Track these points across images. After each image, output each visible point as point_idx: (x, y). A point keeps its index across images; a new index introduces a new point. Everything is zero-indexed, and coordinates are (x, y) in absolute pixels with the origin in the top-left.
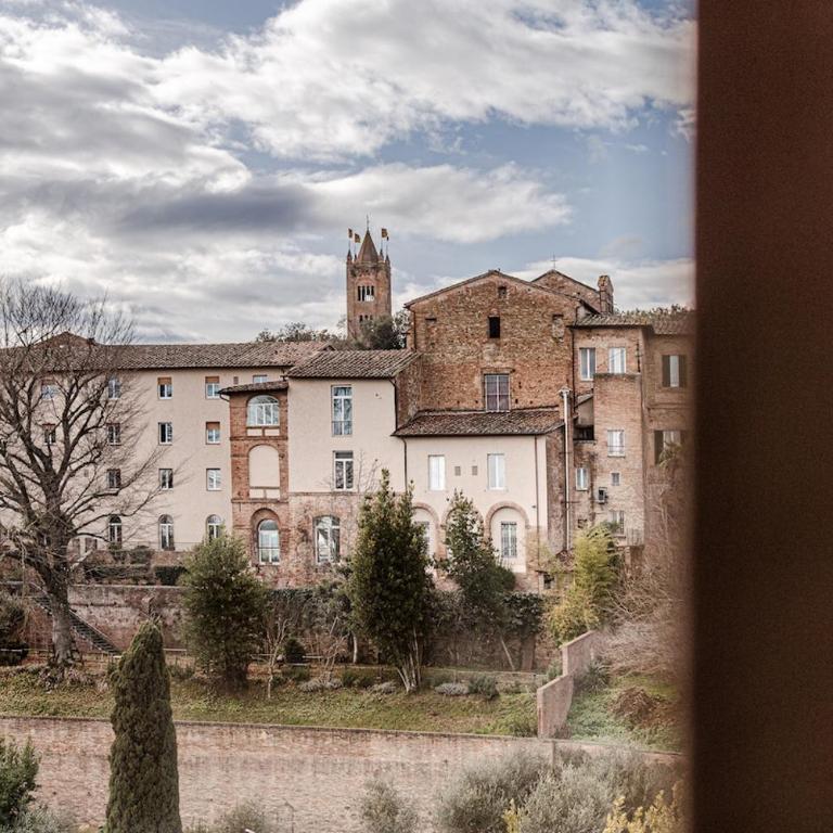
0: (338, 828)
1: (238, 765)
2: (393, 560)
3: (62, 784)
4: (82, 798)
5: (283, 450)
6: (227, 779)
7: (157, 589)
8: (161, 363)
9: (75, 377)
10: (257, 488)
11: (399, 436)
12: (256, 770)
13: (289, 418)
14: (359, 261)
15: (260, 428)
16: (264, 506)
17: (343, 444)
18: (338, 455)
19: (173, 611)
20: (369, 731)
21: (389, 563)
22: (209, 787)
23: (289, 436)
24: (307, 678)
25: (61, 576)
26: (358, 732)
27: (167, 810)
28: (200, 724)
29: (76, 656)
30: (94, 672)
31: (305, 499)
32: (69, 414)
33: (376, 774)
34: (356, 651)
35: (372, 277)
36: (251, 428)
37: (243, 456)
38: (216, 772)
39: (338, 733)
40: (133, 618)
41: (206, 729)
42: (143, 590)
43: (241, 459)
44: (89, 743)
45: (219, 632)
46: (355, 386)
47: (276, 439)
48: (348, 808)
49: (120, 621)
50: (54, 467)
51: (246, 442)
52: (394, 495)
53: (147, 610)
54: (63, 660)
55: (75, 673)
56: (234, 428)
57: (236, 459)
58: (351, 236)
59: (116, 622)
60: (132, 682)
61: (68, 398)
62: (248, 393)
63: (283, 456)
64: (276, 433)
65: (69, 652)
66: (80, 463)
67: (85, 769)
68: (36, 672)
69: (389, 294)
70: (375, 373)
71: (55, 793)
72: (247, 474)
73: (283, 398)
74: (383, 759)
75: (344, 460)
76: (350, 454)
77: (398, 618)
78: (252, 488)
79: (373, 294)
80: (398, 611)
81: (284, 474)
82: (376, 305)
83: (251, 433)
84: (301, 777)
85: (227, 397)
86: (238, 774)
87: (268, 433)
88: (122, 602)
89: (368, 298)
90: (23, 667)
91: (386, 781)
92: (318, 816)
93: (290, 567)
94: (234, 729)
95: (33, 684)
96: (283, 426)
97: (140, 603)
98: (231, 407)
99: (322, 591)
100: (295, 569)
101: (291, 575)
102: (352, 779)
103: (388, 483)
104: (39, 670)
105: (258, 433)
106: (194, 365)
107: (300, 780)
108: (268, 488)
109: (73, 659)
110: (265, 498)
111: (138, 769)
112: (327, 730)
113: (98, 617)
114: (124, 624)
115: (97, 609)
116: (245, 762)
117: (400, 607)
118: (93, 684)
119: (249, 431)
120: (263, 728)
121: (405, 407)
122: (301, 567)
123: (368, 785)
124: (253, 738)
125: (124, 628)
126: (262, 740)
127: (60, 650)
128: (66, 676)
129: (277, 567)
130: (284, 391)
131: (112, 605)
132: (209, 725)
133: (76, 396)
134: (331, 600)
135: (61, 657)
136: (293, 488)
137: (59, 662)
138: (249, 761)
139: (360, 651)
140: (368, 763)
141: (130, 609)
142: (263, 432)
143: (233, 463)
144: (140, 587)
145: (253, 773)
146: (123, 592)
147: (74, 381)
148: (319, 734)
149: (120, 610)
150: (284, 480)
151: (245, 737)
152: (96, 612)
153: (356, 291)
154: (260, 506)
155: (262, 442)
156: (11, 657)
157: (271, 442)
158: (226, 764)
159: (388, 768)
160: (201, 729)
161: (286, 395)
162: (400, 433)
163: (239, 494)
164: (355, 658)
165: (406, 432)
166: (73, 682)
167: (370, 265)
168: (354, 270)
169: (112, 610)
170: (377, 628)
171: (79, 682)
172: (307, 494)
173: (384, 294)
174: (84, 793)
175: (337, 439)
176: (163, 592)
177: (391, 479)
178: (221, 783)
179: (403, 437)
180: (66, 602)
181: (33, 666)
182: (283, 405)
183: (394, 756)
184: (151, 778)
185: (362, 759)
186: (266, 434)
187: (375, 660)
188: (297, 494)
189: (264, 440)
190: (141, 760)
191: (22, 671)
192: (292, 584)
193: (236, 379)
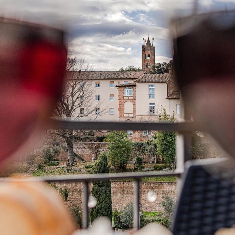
0: (154, 209)
1: (125, 192)
2: (169, 134)
3: (73, 200)
4: (79, 203)
5: (134, 103)
6: (122, 197)
7: (97, 143)
8: (97, 77)
9: (75, 82)
10: (126, 114)
11: (168, 99)
12: (131, 194)
13: (136, 94)
14: (146, 47)
15: (128, 96)
16: (129, 119)
17: (152, 101)
18: (150, 104)
19: (102, 149)
20: (163, 182)
21: (168, 135)
22: (117, 199)
23: (136, 98)
24: (144, 168)
25: (71, 140)
26: (160, 182)
27: (108, 206)
28: (114, 181)
29: (75, 163)
30: (81, 167)
31: (140, 117)
32: (73, 93)
33: (166, 194)
34: (156, 160)
35: (149, 52)
36: (125, 96)
37: (122, 104)
38: (119, 195)
39: (155, 183)
40: (90, 151)
41: (116, 183)
42: (93, 143)
43: (122, 105)
44: (81, 187)
45: (119, 155)
46: (156, 84)
47: (132, 100)
48: (157, 204)
49: (86, 152)
50: (69, 108)
51: (124, 101)
52: (167, 116)
53: (94, 149)
54: (71, 164)
55: (75, 168)
56: (120, 96)
57: (120, 105)
58: (143, 40)
59: (85, 153)
60: (99, 170)
61: (73, 88)
62: (124, 86)
63: (134, 104)
64: (132, 98)
65: (73, 162)
66: (76, 107)
67: (80, 195)
68: (63, 168)
69: (154, 57)
70: (161, 81)
71: (71, 202)
72: (123, 110)
73: (134, 88)
74: (167, 190)
75: (152, 106)
76: (154, 104)
77: (170, 150)
78: (125, 114)
79: (150, 57)
80: (171, 148)
81: (134, 110)
82: (151, 60)
83: (125, 98)
84: (144, 195)
85: (118, 88)
86: (126, 195)
87: (130, 98)
88: (87, 147)
89: (148, 58)
90: (59, 166)
91: (168, 196)
92: (149, 207)
93: (136, 136)
94: (124, 182)
95: (62, 171)
96: (134, 96)
97: (92, 147)
98: (119, 90)
99: (148, 143)
100: (137, 137)
101: (136, 138)
102: (158, 196)
103: (165, 112)
104: (64, 167)
105: (127, 98)
106: (106, 78)
107: (144, 196)
108: (130, 114)
109: (74, 164)
110: (129, 117)
111: (100, 194)
112: (152, 182)
113: (79, 151)
114: (87, 153)
115: (79, 149)
116: (128, 192)
117: (171, 147)
118: (80, 171)
119: (124, 97)
120: (133, 182)
121: (170, 90)
122: (139, 136)
123: (163, 197)
124: (130, 185)
125: (87, 154)
126: (133, 185)
127: (70, 161)
128: (72, 169)
129: (132, 136)
130: (135, 86)
131: (83, 148)
132: (117, 182)
133: (75, 87)
134: (151, 146)
135: (71, 163)
136: (137, 114)
137: (70, 164)
138: (129, 191)
139: (157, 160)
140: (163, 191)
141: (89, 149)
142: (129, 97)
143: (119, 106)
144: (92, 143)
145: (130, 195)
146: (87, 144)
147: (75, 83)
148: (149, 183)
149: (86, 149)
150: (134, 111)
151: (128, 185)
152: (79, 150)
153: (145, 56)
154: (127, 119)
155: (128, 100)
156: (55, 164)
157: (131, 100)
158: (122, 193)
159: (169, 192)
160: (115, 183)
161: (135, 87)
162: (168, 98)
163: (121, 115)
164: (156, 162)
165: (170, 97)
166: (74, 170)
167: (149, 48)
168: (144, 50)
169: (83, 149)
170: (164, 153)
171: (76, 170)
172: (141, 115)
173: (153, 57)
174: (80, 202)
175: (150, 99)
176: (99, 144)
177: (166, 111)
178: (120, 198)
179: (169, 99)
180: (72, 147)
181: (62, 166)
182: (135, 90)
183: (171, 189)
184: (104, 197)
185: (162, 190)
186: (129, 98)
187: (161, 162)
188: (138, 115)
189: (129, 100)
190: (101, 192)
191: (59, 167)
192: (137, 141)
193: (119, 82)
